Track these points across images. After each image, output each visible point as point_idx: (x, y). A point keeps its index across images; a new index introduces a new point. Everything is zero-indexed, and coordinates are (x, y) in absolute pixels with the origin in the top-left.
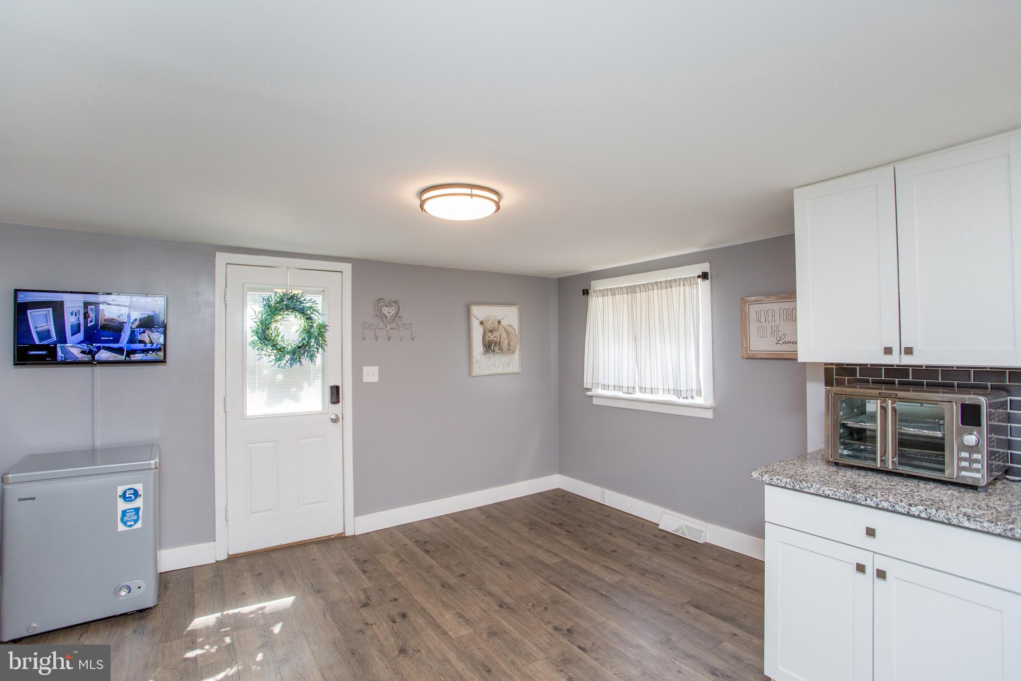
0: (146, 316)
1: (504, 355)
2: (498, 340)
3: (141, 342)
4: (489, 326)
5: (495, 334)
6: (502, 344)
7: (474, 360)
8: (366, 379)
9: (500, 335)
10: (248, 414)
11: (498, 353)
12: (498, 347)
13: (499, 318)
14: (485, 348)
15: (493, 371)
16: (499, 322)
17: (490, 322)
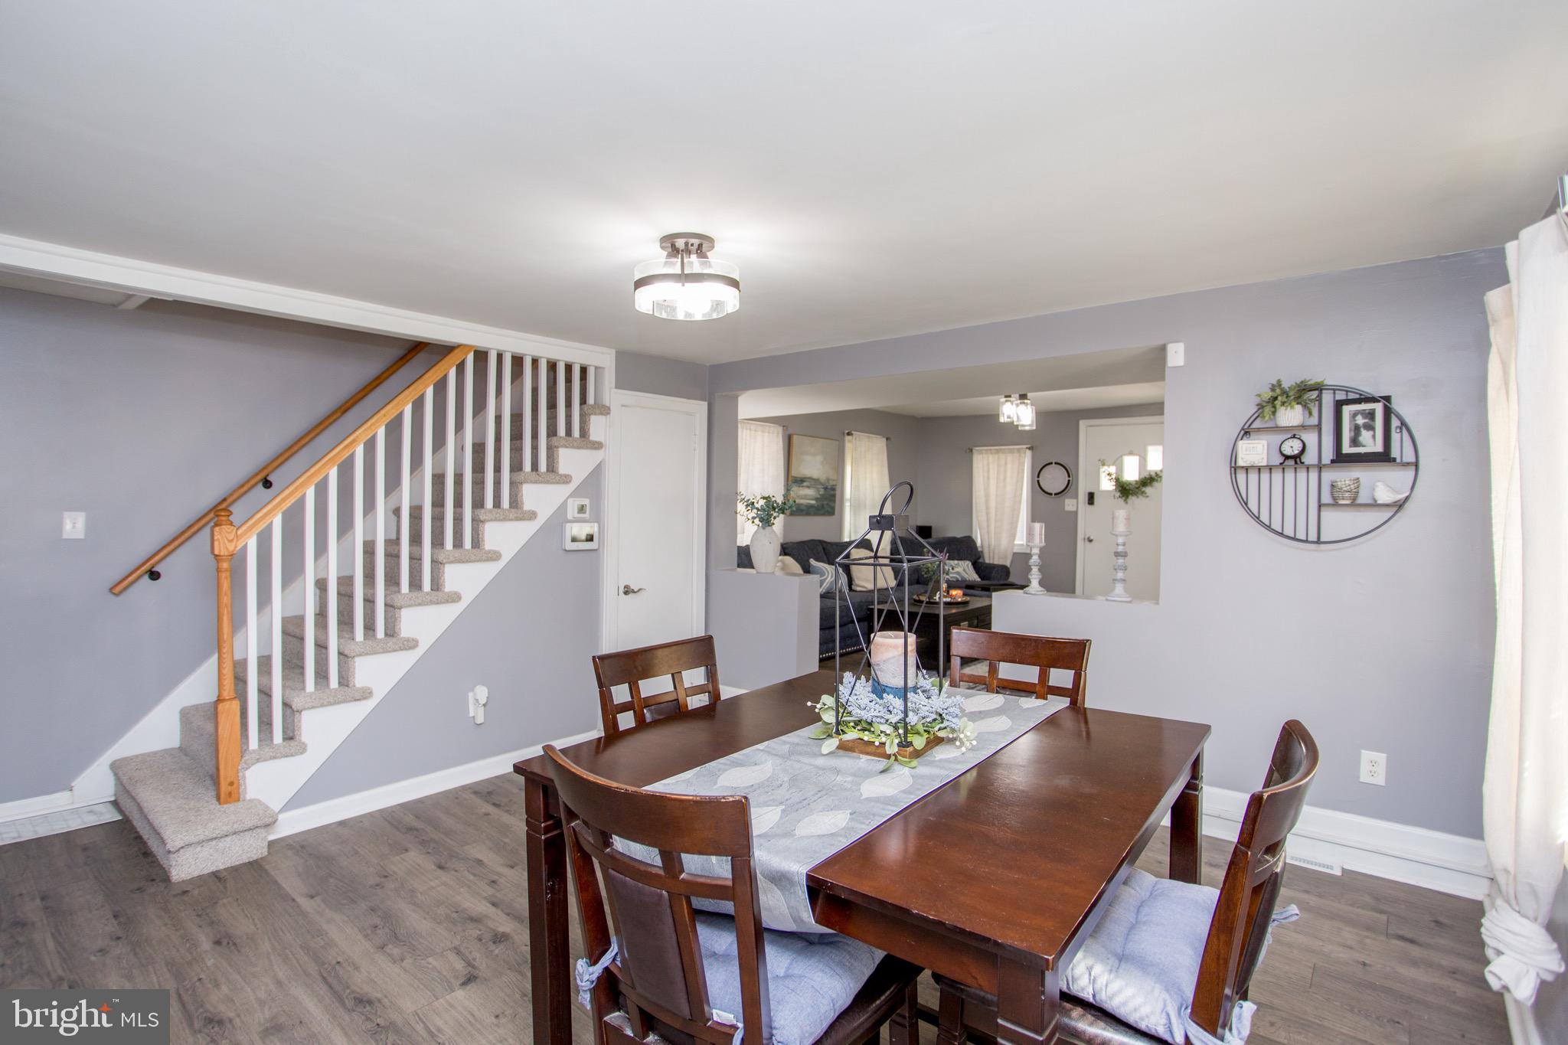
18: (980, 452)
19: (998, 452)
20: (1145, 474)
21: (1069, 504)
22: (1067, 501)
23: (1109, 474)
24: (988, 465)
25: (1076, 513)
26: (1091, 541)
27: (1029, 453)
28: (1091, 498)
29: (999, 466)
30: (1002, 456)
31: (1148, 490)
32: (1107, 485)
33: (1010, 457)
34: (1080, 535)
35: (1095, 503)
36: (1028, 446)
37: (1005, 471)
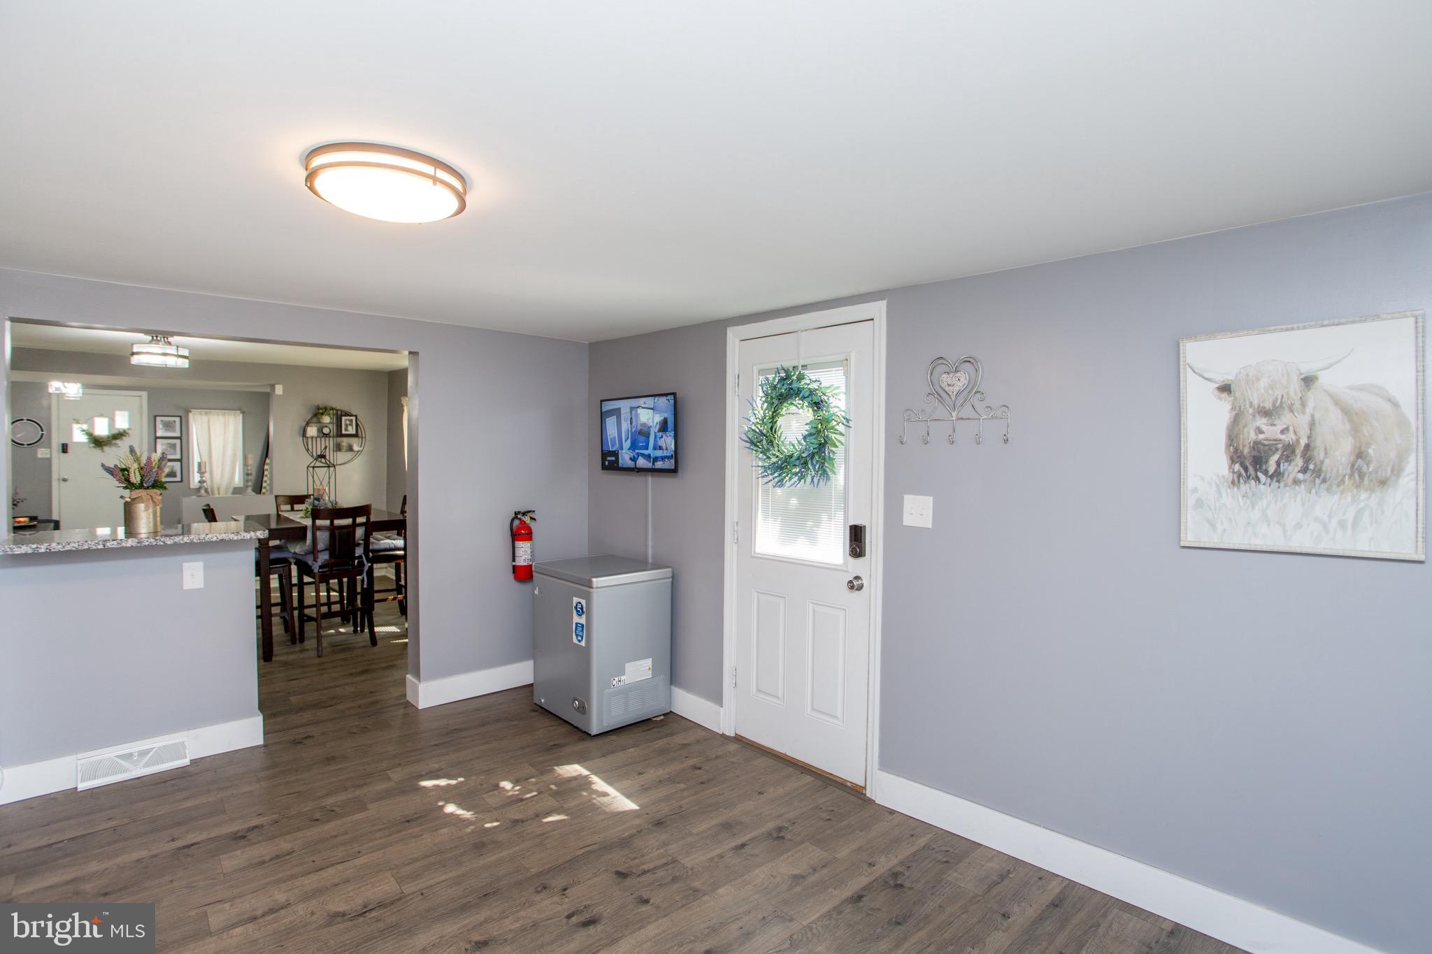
0: (663, 418)
1: (1328, 490)
2: (1303, 442)
3: (661, 448)
4: (1258, 395)
5: (1286, 419)
6: (1319, 454)
7: (1189, 500)
8: (908, 520)
9: (1312, 425)
10: (757, 551)
11: (1296, 482)
12: (1299, 462)
13: (1306, 369)
14: (1237, 467)
15: (1270, 538)
16: (1308, 381)
17: (1264, 383)
20: (115, 432)
21: (42, 453)
22: (40, 450)
23: (83, 430)
25: (50, 460)
26: (65, 480)
28: (64, 448)
31: (118, 442)
32: (78, 437)
34: (55, 476)
35: (68, 451)
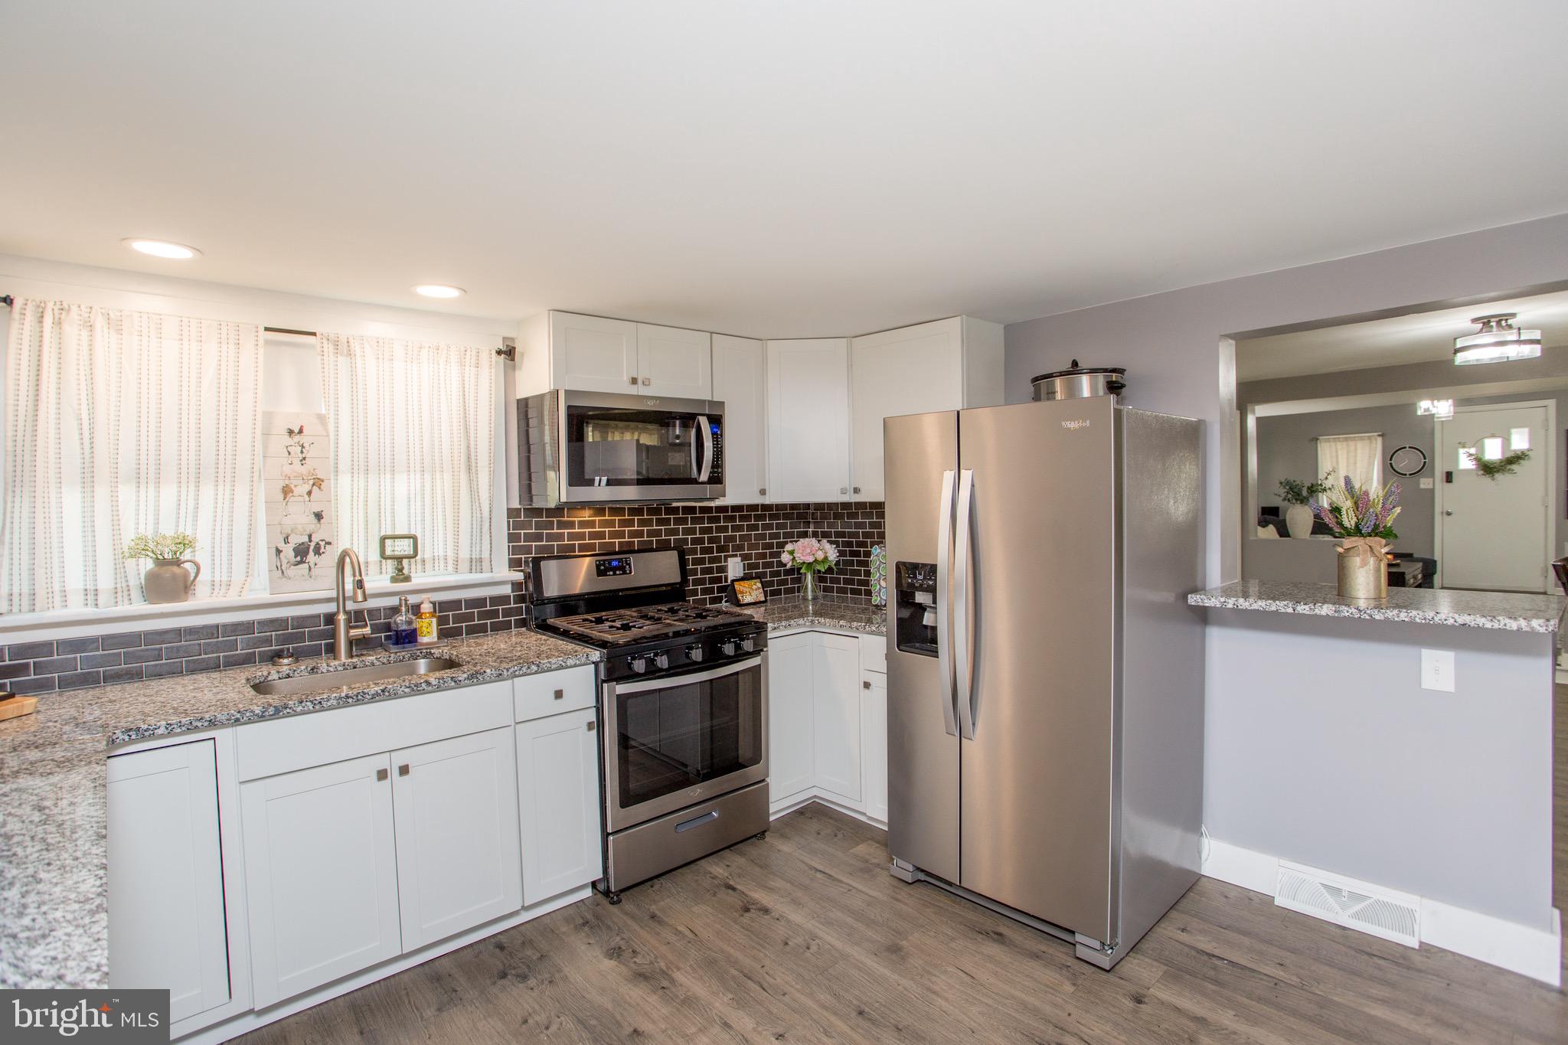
18: (1328, 441)
19: (1346, 439)
20: (1510, 454)
21: (1425, 483)
22: (1422, 480)
23: (1471, 455)
24: (1337, 452)
25: (1432, 491)
26: (1449, 514)
27: (1380, 440)
28: (1449, 477)
29: (1348, 452)
30: (1352, 444)
31: (1514, 467)
32: (1465, 463)
33: (1360, 444)
34: (1438, 509)
35: (1454, 481)
36: (1380, 433)
37: (1356, 456)
